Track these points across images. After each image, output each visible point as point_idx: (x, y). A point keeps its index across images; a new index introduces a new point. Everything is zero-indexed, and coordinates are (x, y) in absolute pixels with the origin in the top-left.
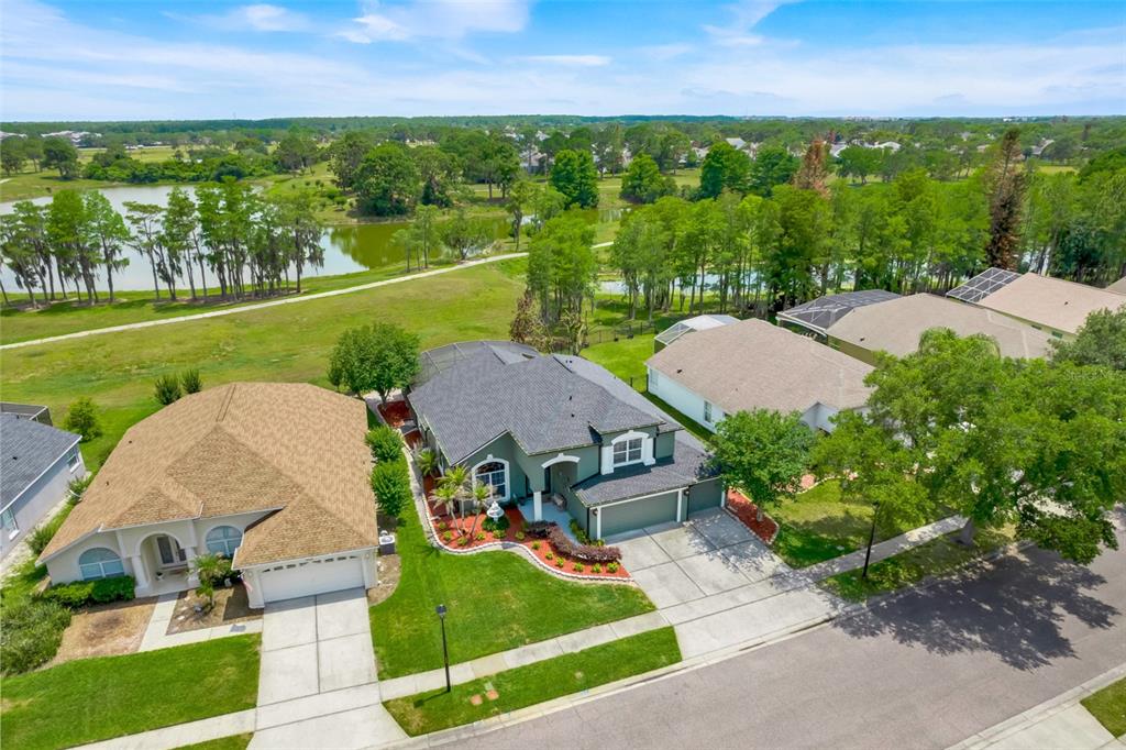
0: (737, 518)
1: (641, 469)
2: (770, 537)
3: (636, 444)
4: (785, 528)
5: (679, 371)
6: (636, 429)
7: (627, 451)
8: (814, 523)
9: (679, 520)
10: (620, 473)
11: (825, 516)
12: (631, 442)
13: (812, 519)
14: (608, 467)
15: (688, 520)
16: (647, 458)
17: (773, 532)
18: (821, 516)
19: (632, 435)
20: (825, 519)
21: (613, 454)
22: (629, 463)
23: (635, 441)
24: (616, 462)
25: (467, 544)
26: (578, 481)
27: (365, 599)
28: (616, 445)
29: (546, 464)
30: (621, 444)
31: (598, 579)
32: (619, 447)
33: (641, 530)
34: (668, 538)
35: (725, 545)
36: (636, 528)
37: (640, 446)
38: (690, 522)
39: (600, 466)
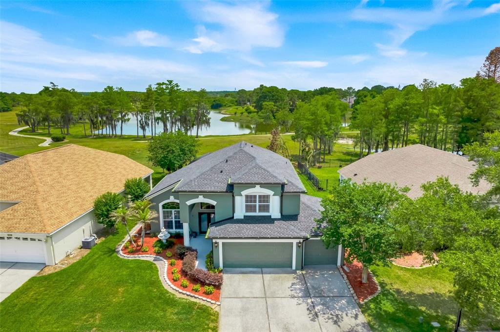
0: (345, 277)
1: (269, 220)
2: (366, 297)
3: (265, 198)
4: (386, 293)
5: (356, 175)
6: (263, 185)
7: (257, 204)
8: (419, 296)
9: (294, 267)
10: (247, 220)
11: (432, 291)
12: (260, 196)
13: (418, 291)
14: (240, 213)
15: (302, 269)
16: (274, 211)
17: (371, 293)
18: (427, 291)
19: (258, 191)
20: (431, 294)
21: (244, 204)
22: (257, 214)
23: (264, 196)
24: (247, 211)
25: (133, 252)
26: (216, 221)
27: (39, 271)
28: (247, 196)
29: (189, 203)
30: (251, 196)
31: (192, 296)
32: (250, 198)
33: (259, 270)
34: (275, 279)
35: (319, 295)
36: (259, 267)
37: (268, 201)
38: (304, 272)
39: (234, 212)
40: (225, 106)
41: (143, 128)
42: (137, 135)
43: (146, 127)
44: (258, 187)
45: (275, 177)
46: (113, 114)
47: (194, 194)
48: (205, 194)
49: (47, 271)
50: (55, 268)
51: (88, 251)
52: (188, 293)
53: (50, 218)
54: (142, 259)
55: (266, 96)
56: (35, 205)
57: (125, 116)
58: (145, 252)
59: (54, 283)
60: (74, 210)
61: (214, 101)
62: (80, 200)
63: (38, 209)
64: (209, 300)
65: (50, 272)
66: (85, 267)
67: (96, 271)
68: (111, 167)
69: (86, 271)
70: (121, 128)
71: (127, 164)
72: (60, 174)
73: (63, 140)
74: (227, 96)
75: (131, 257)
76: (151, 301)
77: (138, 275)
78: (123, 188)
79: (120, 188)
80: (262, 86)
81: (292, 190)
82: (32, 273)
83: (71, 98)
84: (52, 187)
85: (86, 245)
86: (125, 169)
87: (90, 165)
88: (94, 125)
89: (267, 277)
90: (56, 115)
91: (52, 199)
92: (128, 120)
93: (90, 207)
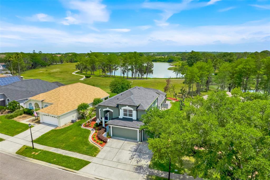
1: (131, 120)
3: (131, 111)
6: (129, 106)
7: (128, 113)
9: (138, 140)
10: (124, 119)
12: (128, 110)
14: (121, 116)
16: (134, 117)
19: (127, 108)
21: (123, 113)
22: (128, 117)
23: (130, 110)
24: (124, 115)
25: (86, 126)
26: (113, 118)
27: (55, 128)
28: (124, 110)
29: (104, 110)
30: (126, 110)
31: (95, 144)
32: (125, 111)
33: (125, 139)
34: (128, 143)
35: (140, 152)
36: (125, 138)
37: (132, 113)
38: (141, 143)
39: (119, 115)
40: (175, 61)
41: (124, 73)
42: (120, 76)
43: (125, 73)
44: (127, 106)
45: (134, 103)
46: (111, 67)
47: (106, 107)
48: (110, 107)
49: (58, 128)
50: (60, 128)
51: (73, 124)
52: (94, 143)
53: (60, 110)
54: (88, 129)
55: (192, 57)
56: (57, 105)
57: (116, 67)
58: (90, 127)
59: (57, 132)
60: (70, 108)
61: (170, 58)
62: (73, 105)
63: (57, 107)
64: (100, 146)
65: (58, 129)
66: (68, 129)
67: (71, 131)
68: (91, 93)
69: (68, 130)
70: (115, 73)
71: (99, 92)
72: (70, 94)
73: (89, 78)
74: (178, 56)
75: (85, 128)
76: (82, 143)
77: (83, 134)
78: (93, 101)
79: (92, 101)
80: (192, 51)
81: (141, 109)
82: (53, 128)
83: (95, 59)
84: (65, 99)
85: (73, 122)
86: (97, 94)
87: (83, 91)
88: (104, 71)
89: (126, 142)
90: (89, 67)
91: (63, 104)
92: (118, 69)
93: (76, 108)
